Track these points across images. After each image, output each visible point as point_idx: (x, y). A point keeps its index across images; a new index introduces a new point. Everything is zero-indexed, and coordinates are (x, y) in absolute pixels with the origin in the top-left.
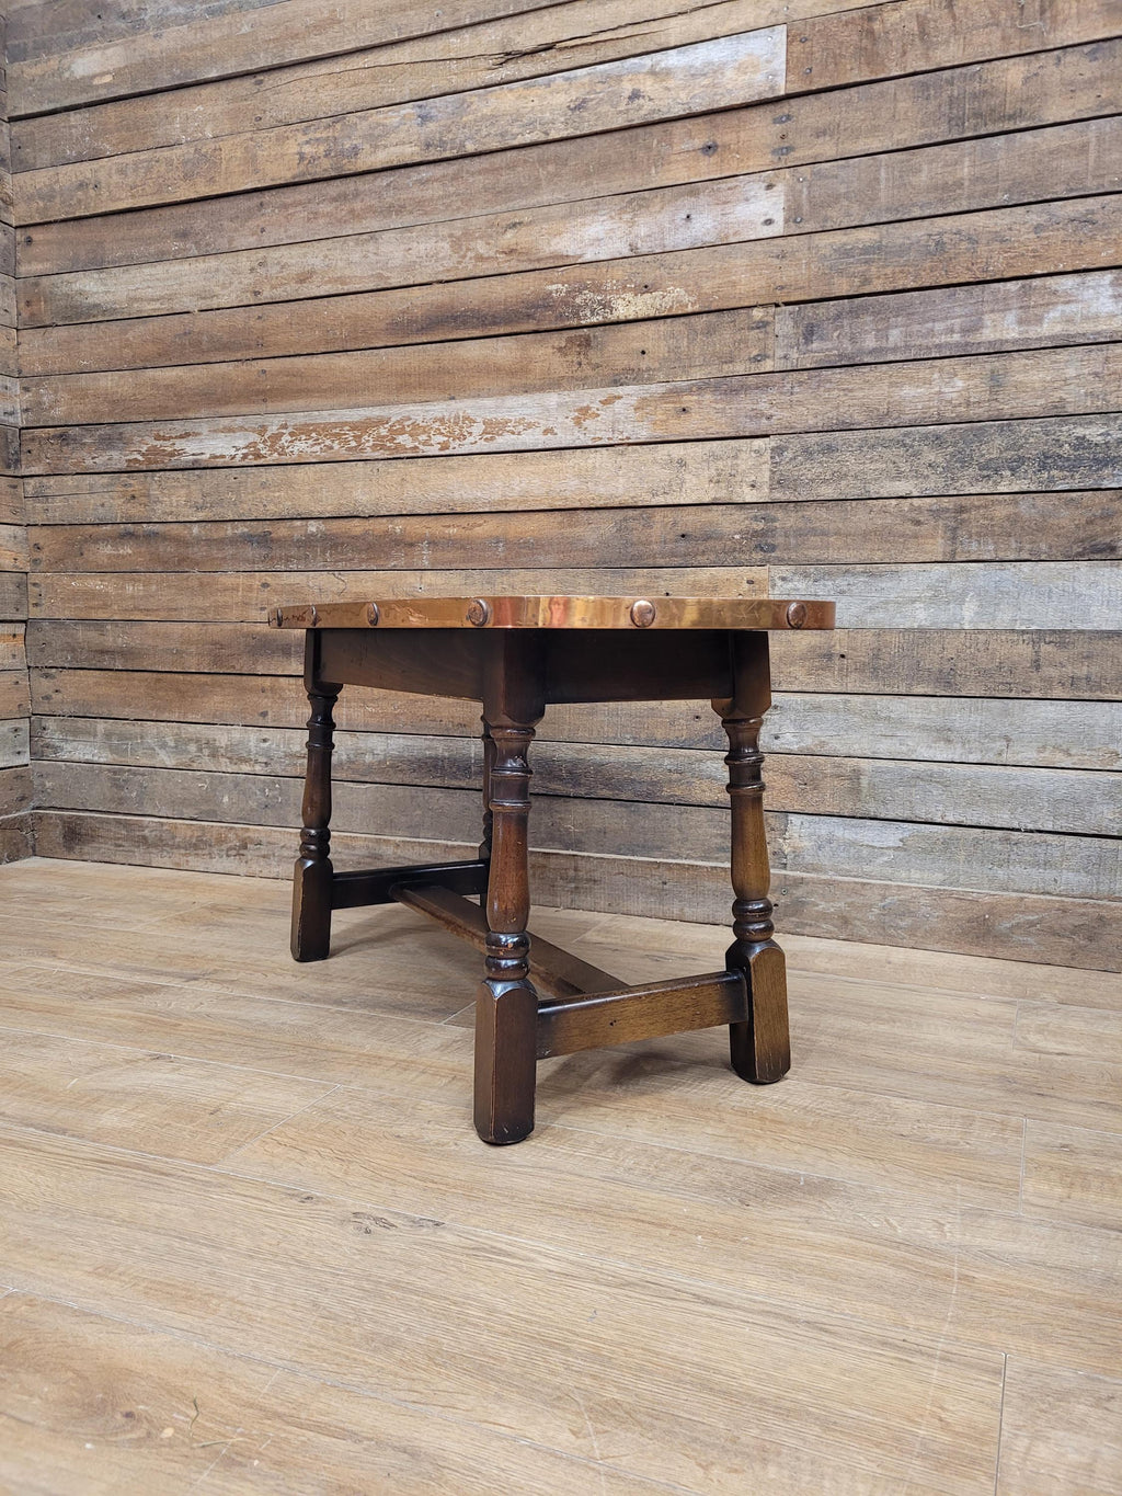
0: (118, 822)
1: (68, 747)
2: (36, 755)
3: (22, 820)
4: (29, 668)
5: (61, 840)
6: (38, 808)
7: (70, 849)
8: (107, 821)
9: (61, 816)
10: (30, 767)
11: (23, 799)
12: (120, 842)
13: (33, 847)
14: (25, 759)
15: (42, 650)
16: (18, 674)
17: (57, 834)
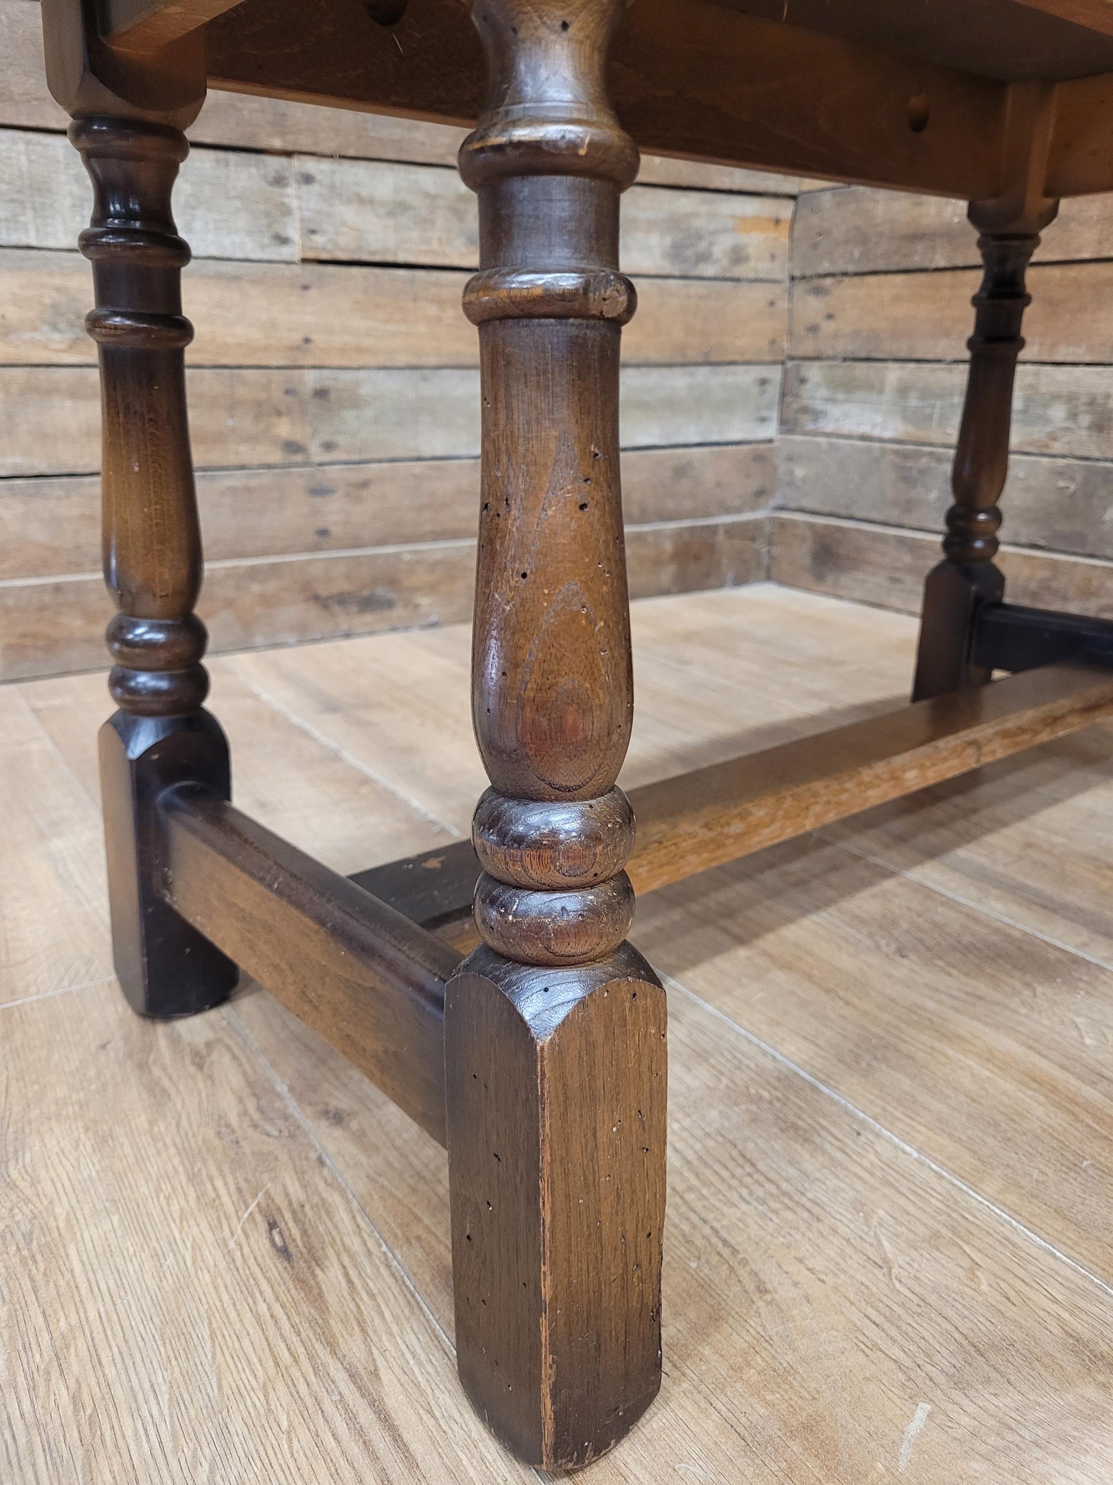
0: (901, 541)
1: (834, 411)
2: (788, 425)
3: (756, 525)
4: (793, 278)
5: (807, 561)
6: (782, 508)
7: (819, 577)
8: (882, 538)
9: (812, 526)
10: (776, 444)
11: (761, 493)
12: (898, 575)
13: (768, 570)
14: (770, 430)
15: (815, 246)
16: (777, 289)
17: (803, 552)
